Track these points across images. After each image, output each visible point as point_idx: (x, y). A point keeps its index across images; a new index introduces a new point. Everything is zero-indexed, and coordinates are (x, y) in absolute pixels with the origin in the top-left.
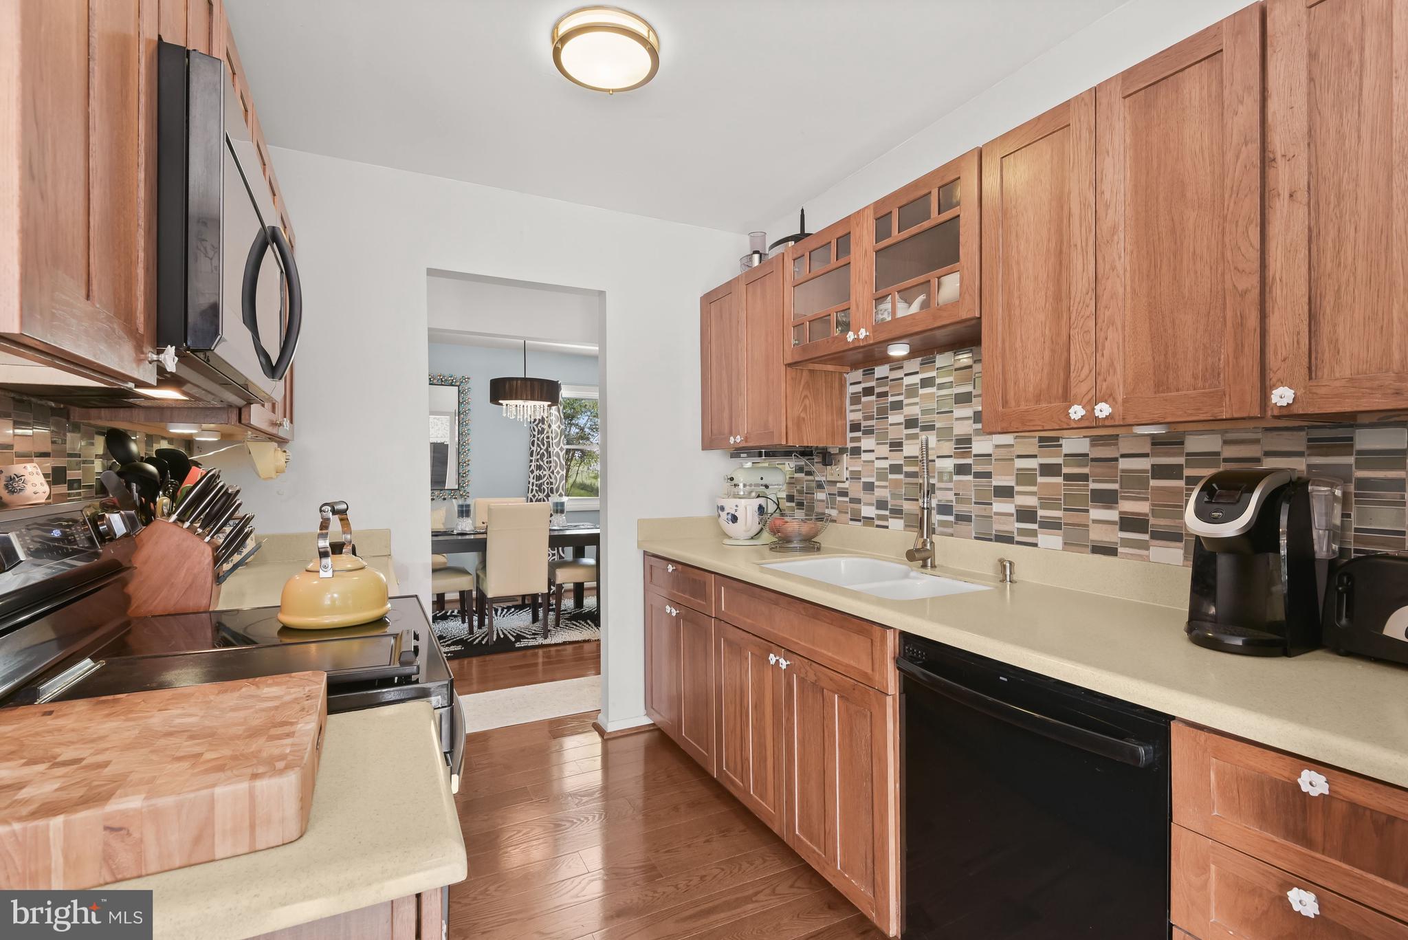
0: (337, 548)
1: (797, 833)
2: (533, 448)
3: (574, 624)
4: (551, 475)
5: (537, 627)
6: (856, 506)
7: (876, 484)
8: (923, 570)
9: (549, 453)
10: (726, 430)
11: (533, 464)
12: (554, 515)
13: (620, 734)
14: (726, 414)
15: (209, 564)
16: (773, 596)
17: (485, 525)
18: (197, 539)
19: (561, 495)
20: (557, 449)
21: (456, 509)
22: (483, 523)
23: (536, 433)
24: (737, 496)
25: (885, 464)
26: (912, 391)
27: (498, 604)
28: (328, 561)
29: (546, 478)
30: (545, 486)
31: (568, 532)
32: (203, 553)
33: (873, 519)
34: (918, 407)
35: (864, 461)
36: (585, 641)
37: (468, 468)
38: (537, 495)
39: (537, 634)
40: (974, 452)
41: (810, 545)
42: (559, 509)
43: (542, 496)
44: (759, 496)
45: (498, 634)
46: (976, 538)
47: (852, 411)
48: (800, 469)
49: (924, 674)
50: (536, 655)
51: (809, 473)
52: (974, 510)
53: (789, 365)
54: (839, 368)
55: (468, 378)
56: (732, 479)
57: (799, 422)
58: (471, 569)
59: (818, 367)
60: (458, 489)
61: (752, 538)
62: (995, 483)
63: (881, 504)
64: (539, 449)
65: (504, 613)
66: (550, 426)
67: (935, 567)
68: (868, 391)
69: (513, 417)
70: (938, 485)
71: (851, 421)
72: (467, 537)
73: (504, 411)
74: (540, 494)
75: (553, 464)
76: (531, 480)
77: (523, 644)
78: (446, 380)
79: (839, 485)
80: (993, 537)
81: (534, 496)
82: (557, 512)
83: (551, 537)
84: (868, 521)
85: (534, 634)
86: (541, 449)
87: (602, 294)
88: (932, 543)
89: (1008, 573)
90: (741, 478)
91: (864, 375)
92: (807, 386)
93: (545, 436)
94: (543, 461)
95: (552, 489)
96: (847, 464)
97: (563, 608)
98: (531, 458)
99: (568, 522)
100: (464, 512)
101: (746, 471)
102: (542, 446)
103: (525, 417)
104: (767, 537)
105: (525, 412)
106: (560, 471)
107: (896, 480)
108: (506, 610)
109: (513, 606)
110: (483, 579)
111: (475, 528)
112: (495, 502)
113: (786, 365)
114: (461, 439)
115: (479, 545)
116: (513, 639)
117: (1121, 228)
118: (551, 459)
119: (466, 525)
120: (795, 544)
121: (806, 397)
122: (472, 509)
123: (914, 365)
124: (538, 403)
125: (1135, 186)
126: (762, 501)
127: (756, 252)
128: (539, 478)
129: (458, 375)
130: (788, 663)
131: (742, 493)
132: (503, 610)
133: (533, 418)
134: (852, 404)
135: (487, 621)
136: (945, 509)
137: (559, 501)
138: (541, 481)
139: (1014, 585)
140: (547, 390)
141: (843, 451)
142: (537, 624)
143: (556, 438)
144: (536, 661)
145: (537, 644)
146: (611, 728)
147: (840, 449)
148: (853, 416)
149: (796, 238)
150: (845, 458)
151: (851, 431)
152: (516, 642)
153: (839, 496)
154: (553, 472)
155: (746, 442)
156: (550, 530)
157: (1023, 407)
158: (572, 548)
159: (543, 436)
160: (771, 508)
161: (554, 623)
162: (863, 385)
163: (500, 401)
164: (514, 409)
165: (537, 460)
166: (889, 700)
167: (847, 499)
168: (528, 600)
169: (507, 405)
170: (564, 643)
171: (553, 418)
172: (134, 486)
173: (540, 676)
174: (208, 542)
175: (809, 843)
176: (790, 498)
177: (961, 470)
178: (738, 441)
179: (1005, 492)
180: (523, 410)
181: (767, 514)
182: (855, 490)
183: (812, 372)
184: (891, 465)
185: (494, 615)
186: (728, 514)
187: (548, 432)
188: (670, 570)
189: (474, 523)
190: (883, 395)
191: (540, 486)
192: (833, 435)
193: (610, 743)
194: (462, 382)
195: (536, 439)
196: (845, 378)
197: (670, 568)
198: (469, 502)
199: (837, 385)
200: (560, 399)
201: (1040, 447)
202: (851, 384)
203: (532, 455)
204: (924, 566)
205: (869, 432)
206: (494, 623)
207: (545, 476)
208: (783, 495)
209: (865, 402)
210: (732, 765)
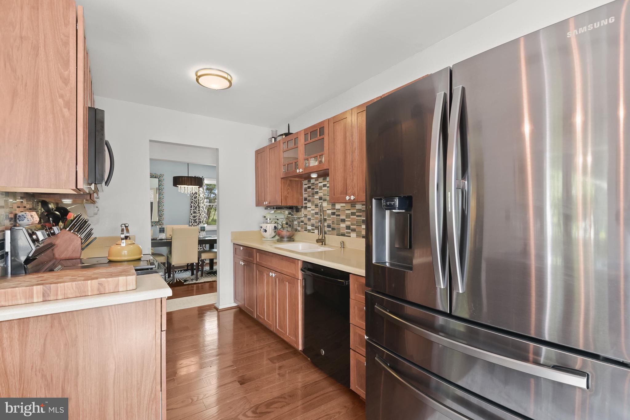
0: (126, 238)
1: (278, 328)
2: (192, 204)
3: (209, 276)
4: (200, 216)
5: (194, 277)
6: (305, 226)
7: (311, 218)
8: (322, 246)
9: (199, 206)
10: (263, 199)
11: (192, 211)
12: (201, 232)
13: (224, 309)
14: (263, 194)
15: (80, 244)
16: (272, 254)
17: (171, 236)
18: (76, 236)
19: (204, 224)
20: (203, 205)
21: (158, 230)
22: (170, 235)
23: (193, 198)
24: (267, 223)
25: (313, 212)
26: (321, 188)
27: (177, 269)
28: (124, 241)
29: (198, 217)
30: (197, 220)
31: (206, 239)
32: (78, 240)
33: (310, 230)
34: (322, 193)
35: (308, 211)
36: (213, 281)
37: (163, 213)
38: (193, 224)
39: (193, 279)
40: (336, 208)
41: (291, 239)
42: (203, 229)
43: (196, 224)
44: (276, 223)
45: (177, 280)
46: (337, 235)
47: (305, 194)
48: (289, 214)
49: (312, 274)
50: (193, 287)
51: (292, 215)
52: (335, 226)
53: (282, 178)
54: (300, 179)
55: (163, 175)
56: (265, 217)
57: (286, 198)
58: (165, 254)
59: (292, 179)
60: (159, 222)
61: (272, 238)
62: (341, 218)
63: (313, 225)
64: (194, 205)
65: (179, 272)
66: (199, 195)
67: (326, 245)
68: (309, 187)
69: (183, 192)
70: (327, 219)
71: (304, 197)
72: (163, 241)
73: (179, 190)
74: (195, 223)
75: (201, 211)
76: (191, 218)
77: (187, 283)
78: (153, 176)
79: (301, 219)
80: (340, 235)
81: (192, 224)
82: (202, 230)
83: (199, 240)
84: (309, 231)
85: (192, 279)
86: (195, 205)
87: (217, 149)
88: (324, 237)
89: (342, 245)
90: (268, 217)
91: (308, 182)
92: (289, 185)
93: (197, 199)
94: (196, 210)
95: (200, 221)
96: (303, 212)
97: (204, 270)
98: (191, 209)
99: (206, 235)
100: (162, 230)
101: (271, 214)
102: (196, 204)
103: (188, 192)
104: (277, 237)
105: (188, 190)
106: (204, 214)
107: (317, 217)
108: (180, 271)
109: (183, 270)
110: (170, 258)
111: (167, 237)
112: (175, 227)
113: (281, 178)
114: (160, 201)
115: (168, 244)
116: (183, 282)
117: (357, 149)
118: (200, 209)
119: (163, 236)
120: (285, 239)
121: (288, 189)
122: (165, 229)
123: (321, 180)
124: (194, 187)
125: (359, 138)
126: (276, 225)
127: (273, 137)
128: (194, 217)
129: (159, 174)
130: (275, 275)
131: (269, 222)
132: (178, 271)
133: (191, 192)
134: (304, 191)
135: (172, 275)
136: (329, 226)
137: (203, 226)
138: (195, 218)
139: (344, 248)
140: (198, 181)
141: (302, 207)
142: (193, 276)
143: (202, 200)
144: (193, 289)
145: (193, 283)
146: (221, 307)
147: (301, 206)
148: (305, 196)
149: (286, 135)
150: (303, 209)
151: (305, 201)
152: (184, 282)
153: (301, 223)
154: (201, 214)
155: (270, 204)
156: (199, 238)
157: (338, 196)
158: (208, 245)
159: (196, 199)
160: (280, 227)
161: (201, 275)
162: (308, 185)
163: (177, 186)
164: (183, 189)
165: (194, 209)
166: (299, 281)
167: (303, 224)
168: (190, 267)
169: (180, 187)
170: (205, 282)
171: (201, 192)
172: (51, 219)
173: (195, 293)
174: (79, 237)
175: (280, 330)
176: (287, 224)
177: (333, 214)
178: (267, 204)
179: (343, 221)
180: (187, 189)
181: (278, 229)
182: (306, 220)
183: (291, 181)
184: (315, 212)
185: (175, 273)
186: (263, 229)
187: (198, 198)
188: (241, 249)
189: (166, 235)
190: (313, 189)
191: (195, 220)
192: (298, 202)
193: (220, 313)
194: (160, 177)
195: (193, 201)
196: (303, 183)
197: (242, 248)
198: (163, 227)
199: (299, 185)
200: (204, 184)
201: (351, 207)
202: (305, 185)
203: (191, 207)
204: (322, 244)
205: (309, 201)
206: (175, 276)
207: (197, 216)
208: (284, 222)
209: (308, 191)
210: (260, 313)
